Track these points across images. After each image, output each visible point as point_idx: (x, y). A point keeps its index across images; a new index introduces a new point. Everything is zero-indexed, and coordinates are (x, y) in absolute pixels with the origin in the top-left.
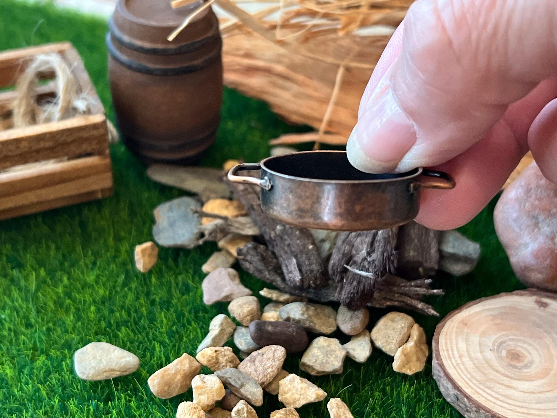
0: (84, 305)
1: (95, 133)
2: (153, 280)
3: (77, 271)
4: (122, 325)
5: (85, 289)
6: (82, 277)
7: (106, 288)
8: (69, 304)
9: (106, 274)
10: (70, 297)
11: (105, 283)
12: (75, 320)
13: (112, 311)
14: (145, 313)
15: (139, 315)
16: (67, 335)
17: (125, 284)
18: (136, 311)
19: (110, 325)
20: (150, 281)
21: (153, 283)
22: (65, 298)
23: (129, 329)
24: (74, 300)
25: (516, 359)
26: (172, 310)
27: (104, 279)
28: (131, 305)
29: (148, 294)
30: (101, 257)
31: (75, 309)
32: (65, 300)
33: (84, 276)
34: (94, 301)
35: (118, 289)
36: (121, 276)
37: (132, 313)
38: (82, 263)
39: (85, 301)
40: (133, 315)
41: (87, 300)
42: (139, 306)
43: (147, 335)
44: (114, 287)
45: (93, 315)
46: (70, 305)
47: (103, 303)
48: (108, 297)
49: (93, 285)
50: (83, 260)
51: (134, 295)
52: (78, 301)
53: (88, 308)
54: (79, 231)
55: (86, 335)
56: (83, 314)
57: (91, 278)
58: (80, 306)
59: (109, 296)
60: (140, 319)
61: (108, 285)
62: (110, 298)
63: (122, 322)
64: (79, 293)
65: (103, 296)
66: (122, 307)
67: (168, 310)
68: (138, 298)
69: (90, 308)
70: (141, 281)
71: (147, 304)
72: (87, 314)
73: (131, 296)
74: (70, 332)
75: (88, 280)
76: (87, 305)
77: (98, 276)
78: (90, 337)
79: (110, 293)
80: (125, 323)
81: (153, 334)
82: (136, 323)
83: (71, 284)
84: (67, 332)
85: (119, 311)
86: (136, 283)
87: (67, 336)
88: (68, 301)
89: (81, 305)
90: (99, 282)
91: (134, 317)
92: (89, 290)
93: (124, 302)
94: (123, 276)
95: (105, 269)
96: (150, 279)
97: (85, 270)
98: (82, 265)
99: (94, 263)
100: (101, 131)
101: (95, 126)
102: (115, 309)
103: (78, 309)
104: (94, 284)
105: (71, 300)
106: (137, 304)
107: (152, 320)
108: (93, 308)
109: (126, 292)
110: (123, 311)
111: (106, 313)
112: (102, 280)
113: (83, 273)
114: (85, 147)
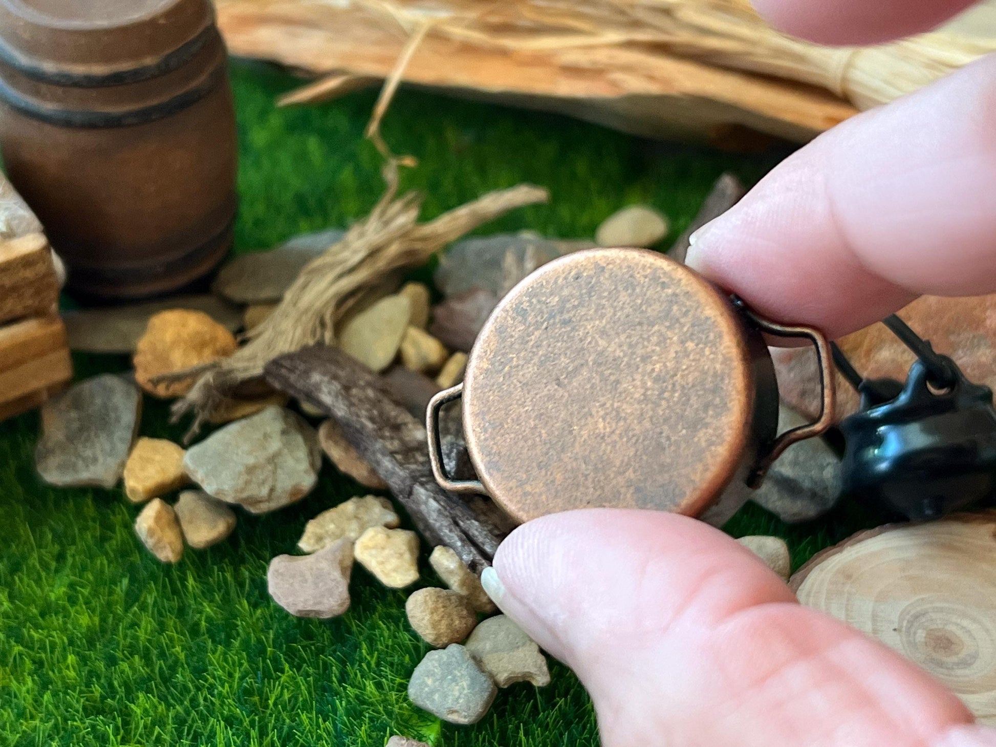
0: (52, 652)
1: (29, 274)
2: (191, 582)
3: (26, 579)
4: (137, 690)
5: (47, 617)
6: (38, 591)
7: (93, 611)
8: (20, 654)
9: (88, 580)
10: (20, 640)
11: (87, 598)
12: (36, 688)
13: (112, 661)
14: (182, 656)
15: (170, 662)
16: (25, 723)
17: (132, 598)
18: (162, 655)
19: (111, 691)
20: (184, 586)
21: (190, 588)
22: (9, 643)
23: (154, 696)
24: (29, 645)
25: (945, 648)
26: (236, 643)
27: (86, 592)
28: (149, 641)
29: (181, 612)
30: (74, 543)
31: (34, 662)
32: (11, 647)
33: (42, 590)
34: (71, 642)
35: (119, 610)
36: (121, 582)
37: (154, 658)
38: (34, 560)
39: (53, 646)
40: (159, 664)
41: (57, 640)
42: (168, 641)
43: (194, 702)
44: (109, 605)
45: (72, 674)
46: (21, 658)
47: (91, 644)
48: (98, 629)
49: (64, 608)
50: (35, 555)
51: (153, 617)
52: (37, 646)
53: (61, 660)
54: (19, 490)
55: (65, 720)
56: (51, 673)
57: (57, 592)
58: (43, 656)
59: (101, 626)
60: (173, 669)
61: (94, 603)
62: (103, 631)
63: (135, 680)
64: (37, 627)
65: (88, 628)
66: (133, 649)
67: (228, 645)
68: (162, 628)
69: (65, 658)
70: (164, 586)
71: (184, 635)
72: (60, 671)
73: (147, 623)
74: (28, 716)
75: (53, 597)
76: (58, 650)
77: (72, 586)
78: (75, 723)
79: (103, 620)
80: (144, 684)
81: (205, 699)
82: (166, 680)
83: (18, 608)
84: (21, 715)
85: (128, 659)
86: (155, 594)
87: (25, 726)
88: (18, 649)
89: (45, 652)
90: (77, 598)
91: (161, 668)
92: (58, 620)
93: (136, 638)
94: (125, 582)
95: (84, 568)
96: (183, 580)
97: (43, 574)
98: (34, 566)
99: (60, 558)
100: (41, 268)
101: (27, 261)
102: (119, 654)
103: (39, 664)
104: (67, 605)
105: (22, 645)
106: (164, 640)
107: (199, 672)
108: (71, 659)
109: (134, 614)
110: (136, 657)
111: (101, 665)
112: (83, 594)
113: (38, 581)
114: (11, 305)
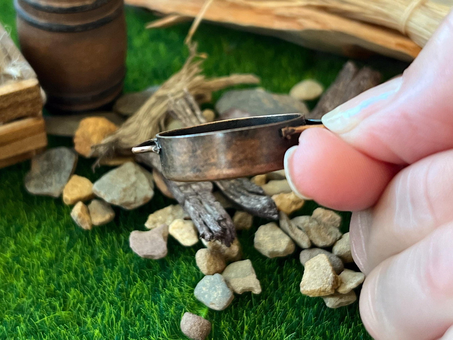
0: (33, 268)
1: (30, 97)
2: (97, 240)
3: (22, 235)
4: (71, 287)
5: (31, 253)
6: (28, 241)
7: (52, 251)
8: (19, 269)
9: (51, 237)
10: (18, 262)
11: (50, 245)
12: (25, 284)
13: (60, 273)
14: (92, 273)
15: (86, 275)
16: (19, 299)
17: (70, 246)
18: (83, 272)
19: (59, 287)
20: (94, 242)
21: (97, 243)
22: (13, 263)
23: (78, 290)
24: (22, 264)
26: (117, 268)
27: (50, 242)
28: (77, 266)
29: (92, 254)
30: (45, 220)
31: (24, 272)
32: (14, 265)
34: (42, 264)
35: (64, 251)
36: (65, 238)
37: (79, 273)
38: (26, 227)
39: (33, 265)
40: (81, 276)
41: (36, 263)
42: (86, 266)
43: (96, 294)
44: (60, 249)
45: (42, 278)
47: (51, 265)
48: (54, 259)
49: (39, 249)
50: (27, 225)
51: (79, 255)
52: (26, 265)
55: (37, 299)
56: (32, 277)
57: (37, 241)
59: (56, 258)
60: (87, 278)
61: (53, 247)
62: (56, 260)
63: (70, 283)
64: (26, 256)
65: (50, 258)
66: (69, 269)
67: (113, 268)
68: (83, 259)
69: (39, 271)
70: (85, 241)
71: (93, 263)
72: (36, 277)
73: (77, 258)
74: (21, 296)
75: (34, 244)
77: (43, 239)
78: (42, 300)
79: (57, 255)
80: (74, 284)
81: (101, 293)
82: (84, 283)
83: (18, 248)
84: (18, 295)
85: (67, 273)
86: (81, 244)
87: (19, 301)
88: (17, 266)
89: (30, 269)
90: (46, 245)
91: (82, 278)
92: (36, 254)
93: (71, 264)
94: (68, 239)
95: (49, 232)
96: (94, 239)
97: (31, 234)
98: (27, 229)
99: (39, 227)
100: (35, 94)
101: (29, 91)
102: (63, 271)
103: (27, 273)
104: (41, 248)
105: (20, 264)
106: (84, 265)
107: (99, 280)
108: (41, 271)
109: (71, 253)
110: (71, 272)
111: (55, 275)
112: (48, 243)
113: (28, 237)
114: (21, 111)
